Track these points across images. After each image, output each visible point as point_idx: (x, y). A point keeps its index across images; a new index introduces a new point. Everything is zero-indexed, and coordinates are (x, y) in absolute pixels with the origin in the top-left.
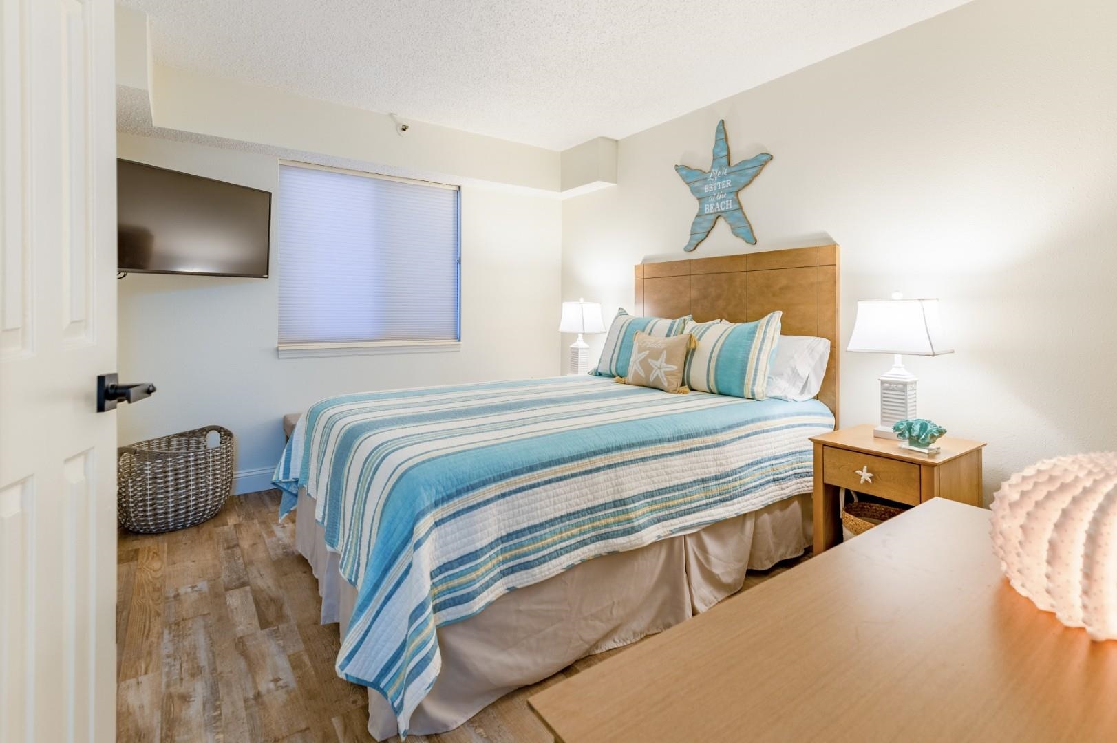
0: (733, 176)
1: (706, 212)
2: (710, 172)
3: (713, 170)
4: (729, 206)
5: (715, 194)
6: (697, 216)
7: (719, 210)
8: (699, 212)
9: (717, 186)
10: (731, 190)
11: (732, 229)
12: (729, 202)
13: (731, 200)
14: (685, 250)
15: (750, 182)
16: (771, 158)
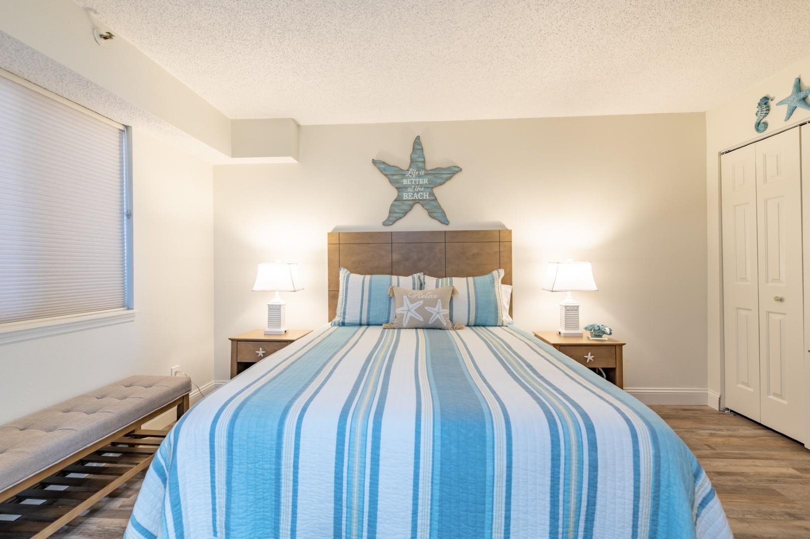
0: (429, 177)
1: (404, 199)
2: (408, 170)
3: (411, 170)
4: (426, 197)
5: (413, 187)
6: (395, 200)
7: (417, 198)
8: (397, 197)
9: (415, 182)
10: (428, 186)
11: (429, 213)
12: (426, 194)
13: (428, 193)
14: (384, 225)
15: (445, 182)
16: (461, 170)
